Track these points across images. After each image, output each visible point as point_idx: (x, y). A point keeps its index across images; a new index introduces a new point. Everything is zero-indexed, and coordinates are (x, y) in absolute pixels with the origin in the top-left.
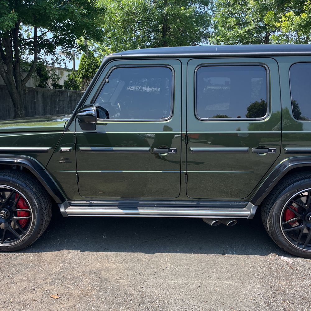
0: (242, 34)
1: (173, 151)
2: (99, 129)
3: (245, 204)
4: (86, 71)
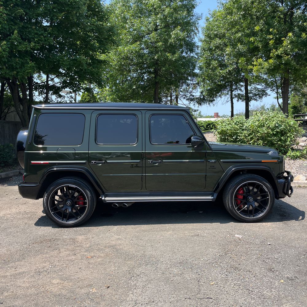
0: (224, 74)
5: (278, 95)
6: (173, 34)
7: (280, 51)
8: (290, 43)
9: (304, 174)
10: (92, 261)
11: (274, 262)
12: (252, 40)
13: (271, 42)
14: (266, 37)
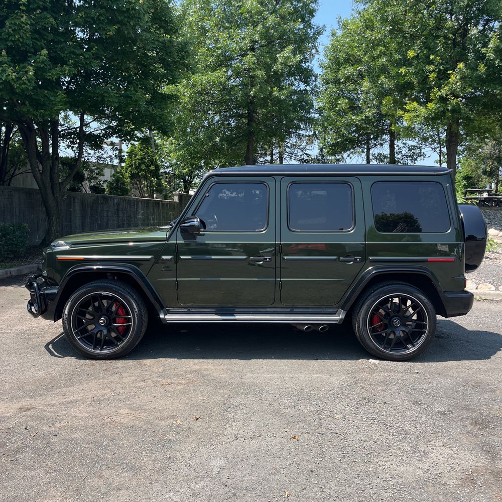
0: (357, 122)
1: (268, 260)
2: (199, 239)
3: (335, 310)
4: (136, 168)
5: (442, 157)
6: (280, 56)
7: (444, 91)
8: (461, 79)
9: (474, 280)
10: (169, 388)
11: (422, 394)
12: (402, 72)
13: (432, 76)
14: (425, 67)
